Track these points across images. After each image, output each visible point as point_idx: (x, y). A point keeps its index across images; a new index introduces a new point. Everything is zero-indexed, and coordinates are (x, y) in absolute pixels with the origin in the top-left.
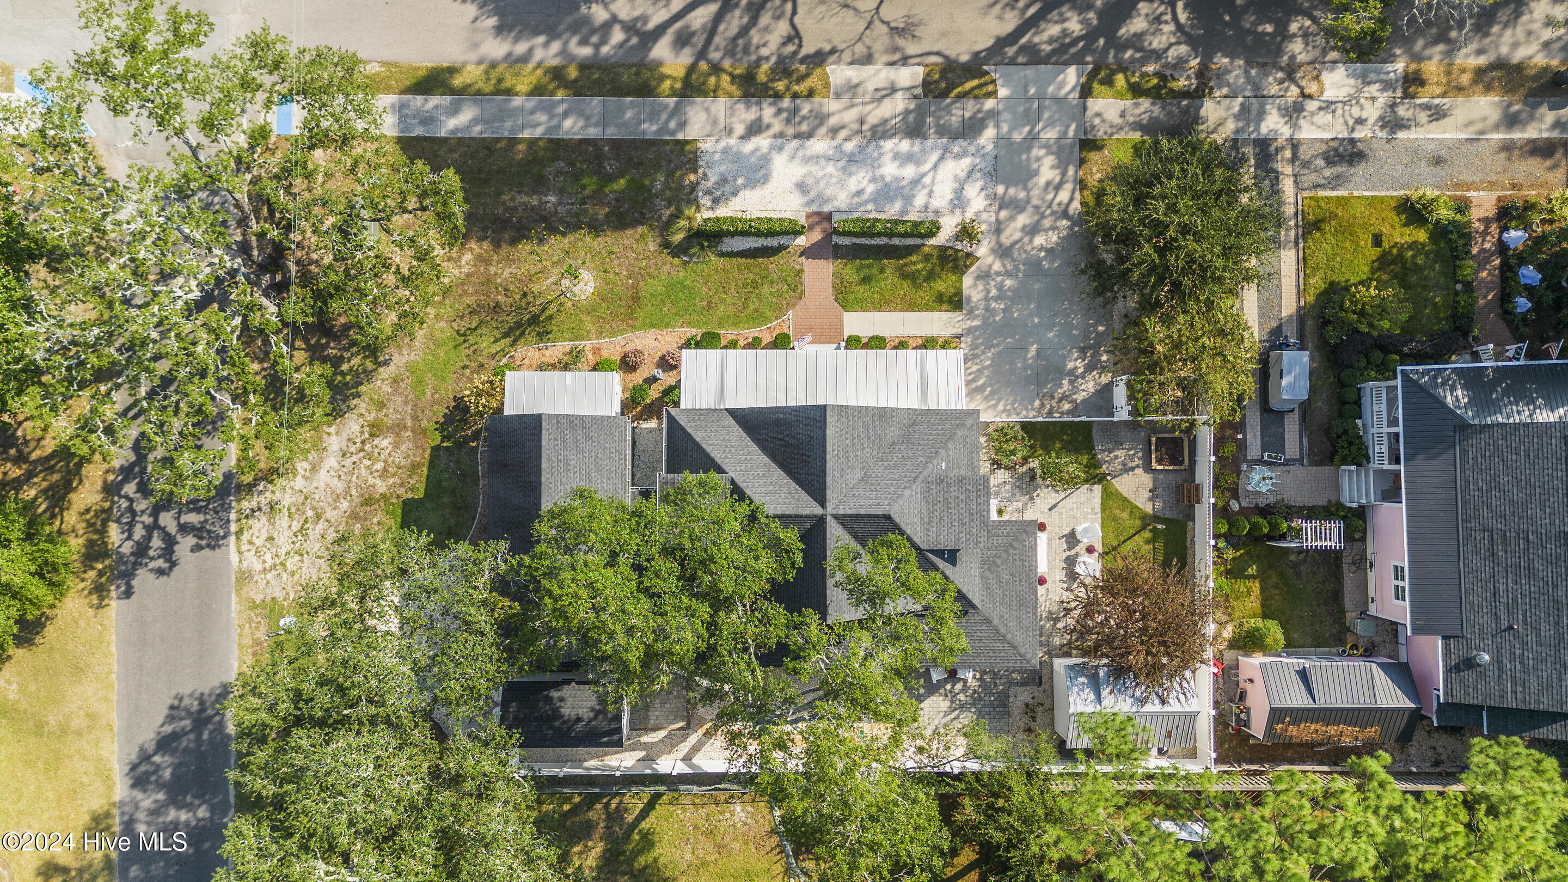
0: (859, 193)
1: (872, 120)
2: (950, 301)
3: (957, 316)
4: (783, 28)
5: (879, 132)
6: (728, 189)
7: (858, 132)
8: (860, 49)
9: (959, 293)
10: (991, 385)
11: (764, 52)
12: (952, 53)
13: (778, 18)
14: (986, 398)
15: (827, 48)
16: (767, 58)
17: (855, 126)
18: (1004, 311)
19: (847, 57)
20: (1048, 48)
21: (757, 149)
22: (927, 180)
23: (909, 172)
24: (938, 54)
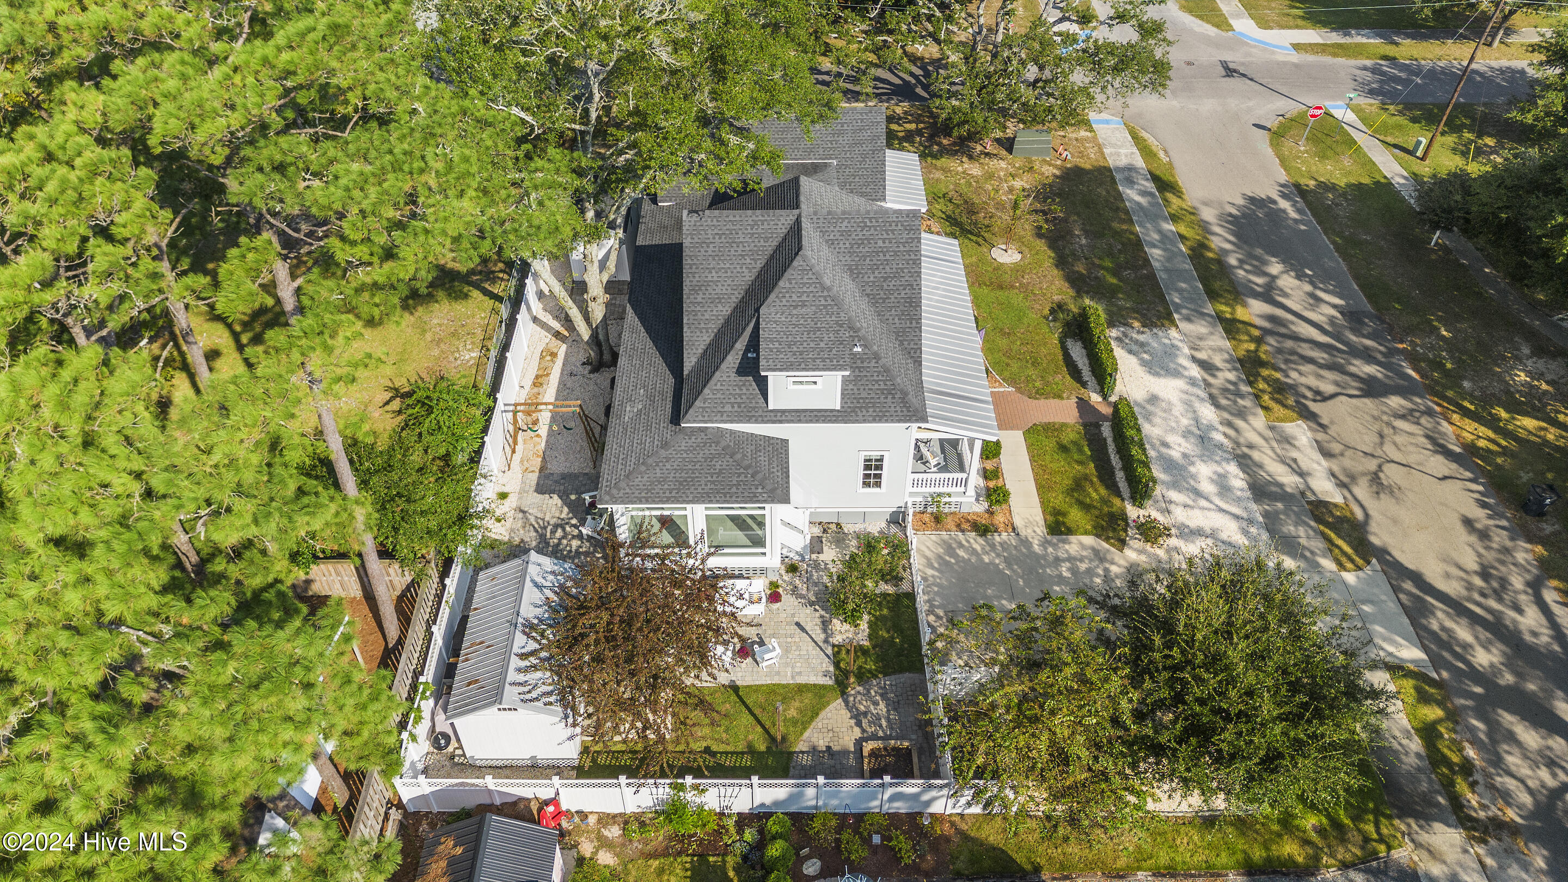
0: (1166, 445)
1: (1256, 455)
2: (1058, 523)
3: (1041, 530)
4: (1329, 388)
5: (1244, 462)
6: (1135, 348)
7: (1238, 444)
8: (1336, 448)
9: (1070, 531)
10: (957, 562)
11: (1294, 375)
12: (1373, 527)
13: (1337, 384)
14: (939, 557)
15: (1325, 421)
16: (1287, 376)
17: (1242, 440)
18: (1060, 576)
19: (1321, 436)
20: (1435, 626)
21: (1185, 368)
22: (1203, 503)
23: (1208, 487)
24: (1367, 515)
